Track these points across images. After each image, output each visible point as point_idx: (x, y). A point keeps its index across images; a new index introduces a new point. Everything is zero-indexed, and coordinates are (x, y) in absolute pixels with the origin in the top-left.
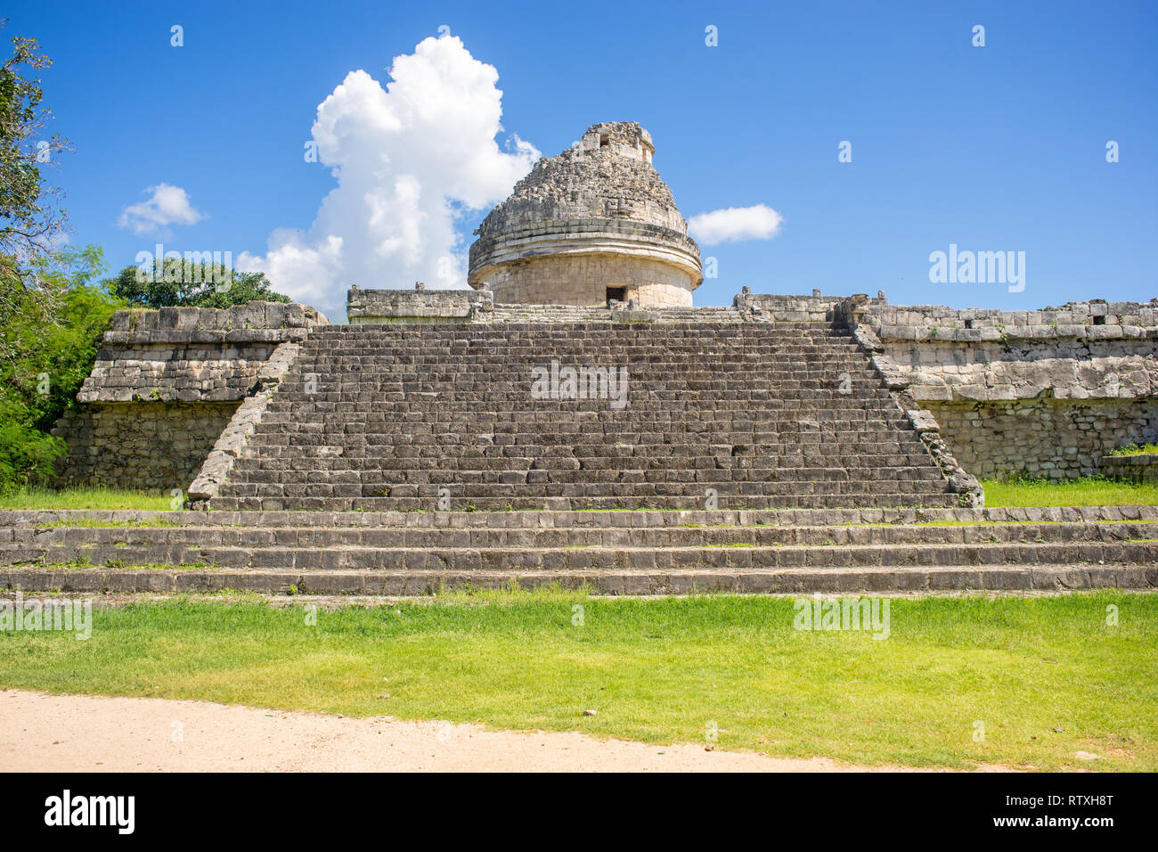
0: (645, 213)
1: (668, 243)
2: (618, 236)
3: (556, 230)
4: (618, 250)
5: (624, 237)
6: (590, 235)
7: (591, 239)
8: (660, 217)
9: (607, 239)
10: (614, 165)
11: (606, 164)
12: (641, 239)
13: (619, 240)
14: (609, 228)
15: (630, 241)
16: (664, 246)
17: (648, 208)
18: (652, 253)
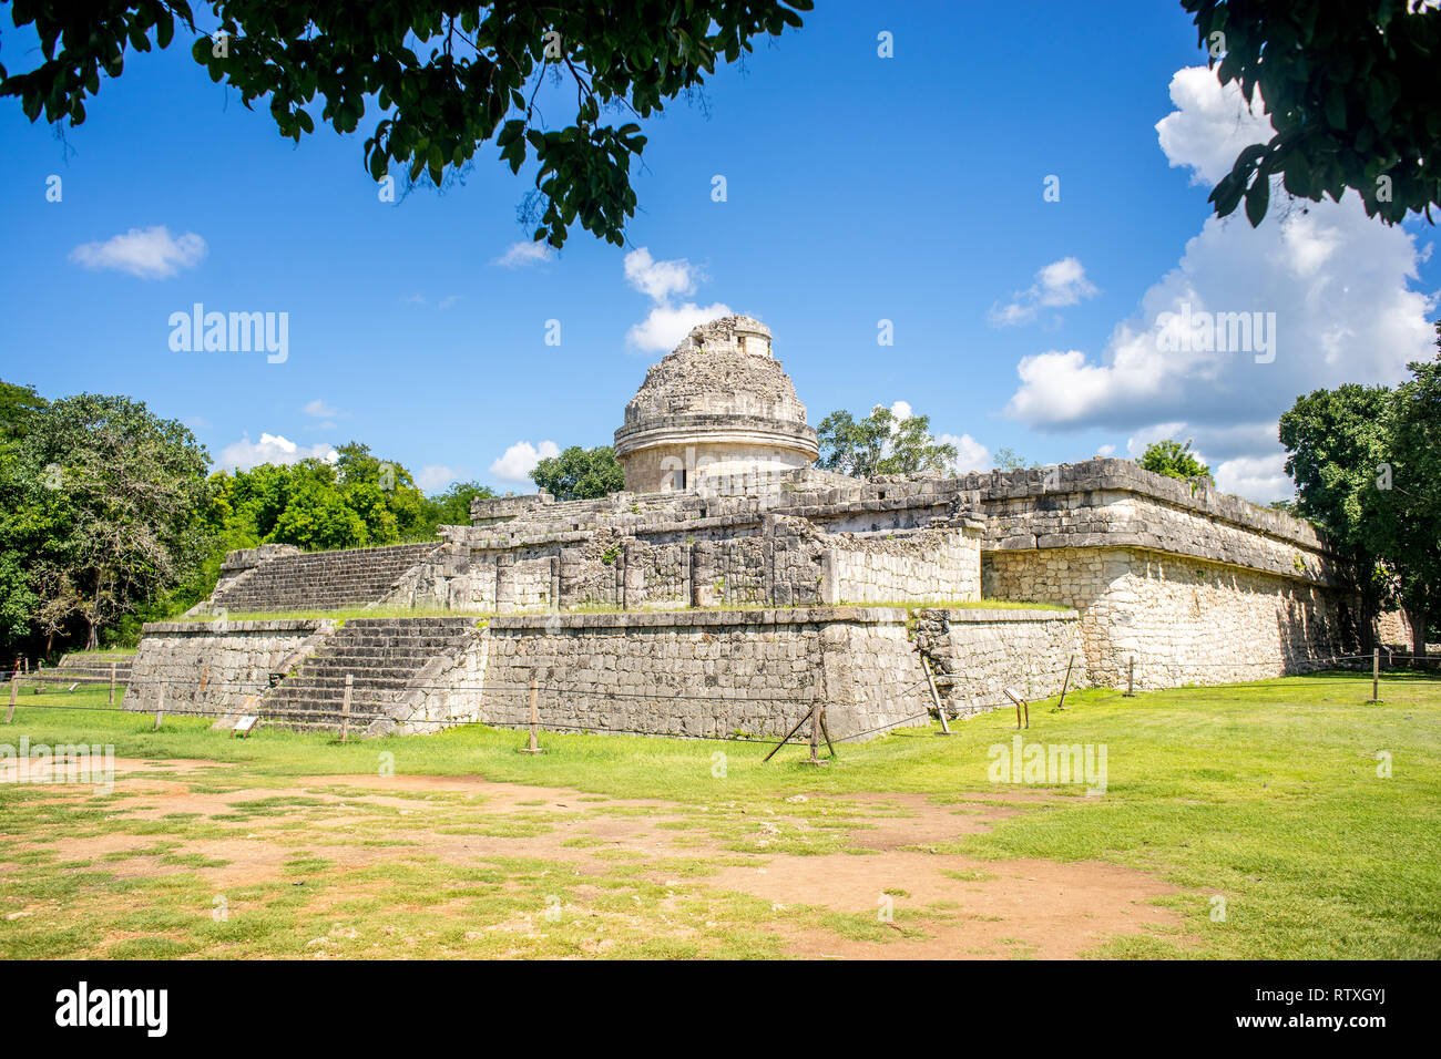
0: (701, 405)
1: (720, 428)
2: (671, 429)
3: (634, 430)
4: (671, 441)
5: (676, 429)
6: (652, 432)
7: (653, 435)
8: (721, 403)
9: (664, 433)
10: (692, 364)
11: (688, 364)
12: (689, 429)
13: (673, 433)
14: (665, 424)
15: (682, 432)
16: (716, 431)
17: (707, 399)
18: (701, 440)
